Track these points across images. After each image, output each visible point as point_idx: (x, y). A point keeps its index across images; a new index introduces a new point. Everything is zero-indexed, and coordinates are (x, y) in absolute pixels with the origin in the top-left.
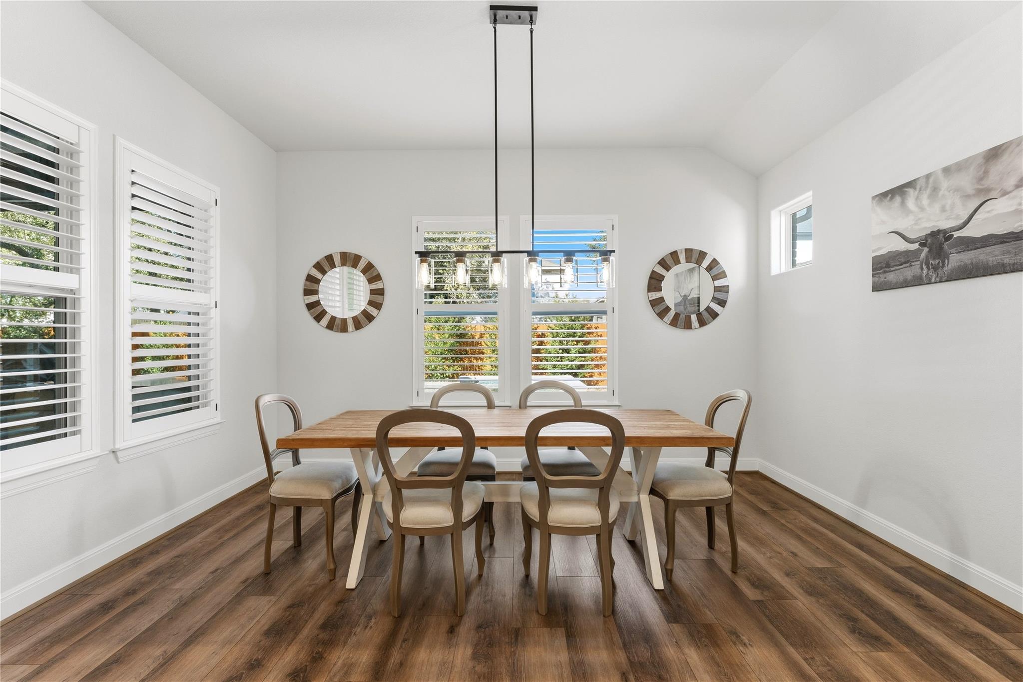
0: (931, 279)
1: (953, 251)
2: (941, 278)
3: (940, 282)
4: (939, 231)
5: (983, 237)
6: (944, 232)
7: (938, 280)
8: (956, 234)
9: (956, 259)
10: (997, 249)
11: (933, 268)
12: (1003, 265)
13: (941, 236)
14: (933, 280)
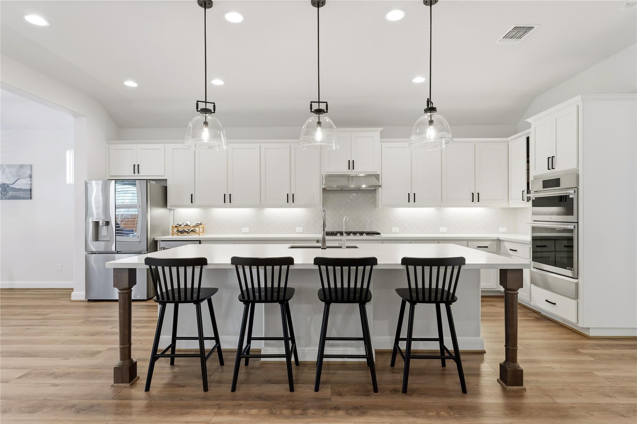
0: (2, 198)
1: (10, 191)
2: (6, 198)
3: (6, 199)
4: (5, 184)
5: (18, 189)
6: (7, 184)
7: (5, 199)
8: (11, 186)
9: (10, 193)
10: (22, 193)
11: (4, 195)
12: (24, 197)
13: (6, 185)
14: (3, 199)
